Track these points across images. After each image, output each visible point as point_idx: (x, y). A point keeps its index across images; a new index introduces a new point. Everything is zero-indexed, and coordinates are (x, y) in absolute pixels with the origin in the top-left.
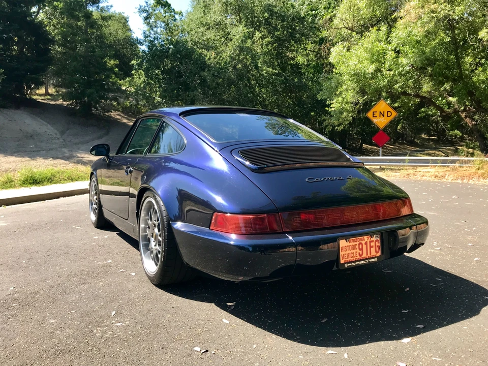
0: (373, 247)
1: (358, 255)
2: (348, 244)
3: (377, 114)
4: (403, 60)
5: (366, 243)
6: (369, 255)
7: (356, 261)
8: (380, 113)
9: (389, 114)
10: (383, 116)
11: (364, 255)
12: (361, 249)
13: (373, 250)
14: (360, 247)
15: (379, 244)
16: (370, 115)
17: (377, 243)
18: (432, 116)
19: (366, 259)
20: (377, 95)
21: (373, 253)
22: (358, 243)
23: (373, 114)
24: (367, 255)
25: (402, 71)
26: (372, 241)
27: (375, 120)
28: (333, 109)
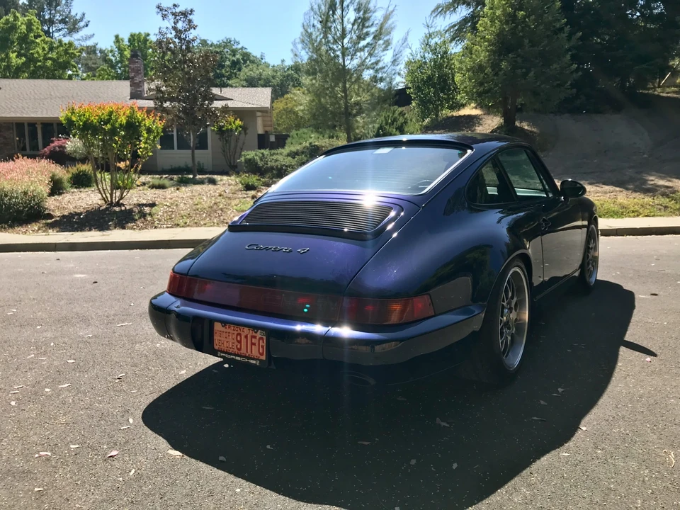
0: (255, 344)
1: (235, 347)
2: (223, 329)
5: (246, 337)
6: (249, 352)
7: (231, 354)
11: (243, 351)
12: (240, 342)
13: (255, 349)
14: (239, 339)
15: (265, 344)
17: (261, 341)
19: (245, 357)
21: (255, 353)
22: (236, 333)
24: (247, 352)
26: (255, 337)
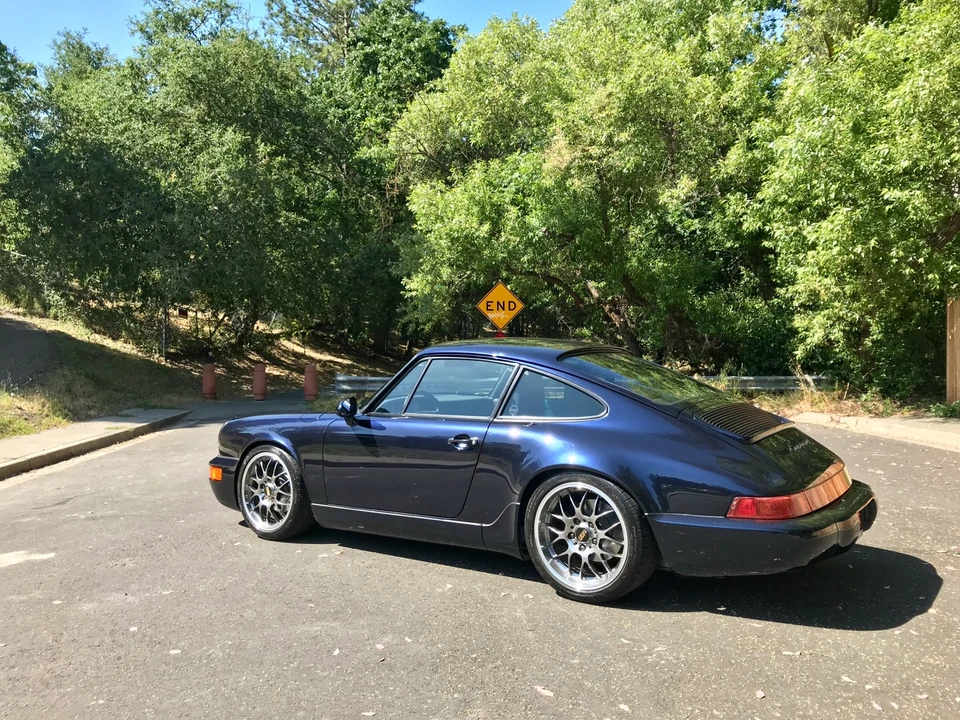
3: (493, 306)
4: (533, 220)
8: (498, 303)
9: (512, 306)
10: (503, 309)
16: (482, 306)
18: (548, 304)
20: (493, 274)
23: (488, 306)
25: (532, 238)
27: (491, 316)
28: (414, 293)
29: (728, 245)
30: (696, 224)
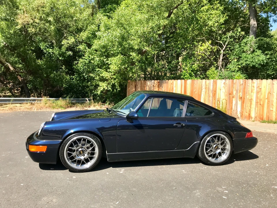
29: (60, 58)
30: (51, 50)
